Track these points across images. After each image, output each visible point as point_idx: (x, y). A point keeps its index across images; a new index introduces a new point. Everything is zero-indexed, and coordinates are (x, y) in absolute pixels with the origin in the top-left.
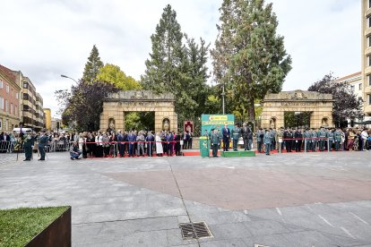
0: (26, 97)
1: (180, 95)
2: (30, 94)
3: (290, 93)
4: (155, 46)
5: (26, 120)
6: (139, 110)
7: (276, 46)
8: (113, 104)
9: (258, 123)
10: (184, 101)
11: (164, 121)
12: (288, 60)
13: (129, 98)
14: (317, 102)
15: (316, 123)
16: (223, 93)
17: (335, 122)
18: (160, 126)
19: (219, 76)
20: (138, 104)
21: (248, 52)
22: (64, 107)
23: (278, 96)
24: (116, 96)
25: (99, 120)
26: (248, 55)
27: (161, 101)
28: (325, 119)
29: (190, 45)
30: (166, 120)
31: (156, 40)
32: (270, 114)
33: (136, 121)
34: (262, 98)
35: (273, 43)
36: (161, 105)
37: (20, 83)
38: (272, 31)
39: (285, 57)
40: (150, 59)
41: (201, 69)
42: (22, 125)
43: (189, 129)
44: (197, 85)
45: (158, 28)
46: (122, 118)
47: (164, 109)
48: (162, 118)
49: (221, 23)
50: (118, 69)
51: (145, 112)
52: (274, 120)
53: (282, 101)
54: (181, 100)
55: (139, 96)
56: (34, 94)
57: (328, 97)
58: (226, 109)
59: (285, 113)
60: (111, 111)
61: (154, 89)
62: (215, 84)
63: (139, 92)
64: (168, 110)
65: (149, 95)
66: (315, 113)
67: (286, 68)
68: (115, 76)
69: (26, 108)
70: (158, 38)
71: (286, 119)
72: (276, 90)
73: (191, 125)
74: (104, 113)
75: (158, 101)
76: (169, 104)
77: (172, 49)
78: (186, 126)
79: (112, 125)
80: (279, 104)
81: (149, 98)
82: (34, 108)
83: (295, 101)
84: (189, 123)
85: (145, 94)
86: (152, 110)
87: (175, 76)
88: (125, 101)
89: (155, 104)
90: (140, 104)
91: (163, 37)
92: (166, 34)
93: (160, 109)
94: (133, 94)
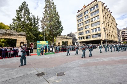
1: (28, 33)
3: (63, 36)
4: (18, 14)
6: (8, 38)
7: (60, 23)
9: (55, 44)
10: (30, 36)
12: (63, 27)
13: (3, 33)
14: (69, 39)
15: (69, 44)
16: (44, 34)
17: (73, 44)
18: (19, 45)
19: (43, 28)
21: (52, 23)
23: (60, 37)
26: (52, 24)
27: (20, 35)
28: (71, 43)
29: (33, 17)
30: (22, 42)
31: (19, 12)
32: (58, 41)
34: (56, 36)
35: (59, 22)
36: (19, 36)
38: (59, 19)
39: (62, 27)
40: (15, 18)
41: (37, 25)
43: (32, 46)
44: (35, 30)
45: (19, 8)
47: (21, 38)
48: (20, 42)
49: (44, 13)
51: (11, 39)
52: (59, 43)
53: (61, 38)
54: (29, 35)
55: (8, 32)
57: (71, 38)
58: (45, 39)
59: (62, 41)
62: (42, 31)
63: (9, 30)
64: (23, 38)
65: (14, 32)
66: (69, 42)
67: (62, 29)
70: (19, 11)
71: (62, 43)
72: (60, 35)
73: (33, 45)
75: (18, 35)
76: (24, 36)
78: (31, 45)
80: (61, 39)
81: (14, 33)
83: (64, 38)
84: (32, 44)
85: (12, 32)
86: (15, 38)
87: (27, 26)
89: (17, 36)
90: (9, 35)
91: (22, 11)
92: (23, 11)
93: (19, 38)
94: (5, 31)
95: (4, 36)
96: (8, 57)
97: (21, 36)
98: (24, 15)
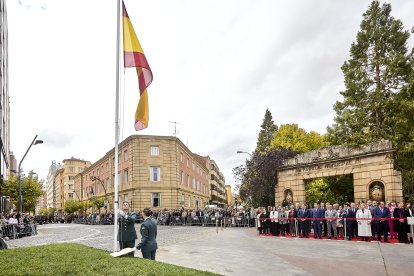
0: (213, 177)
2: (215, 174)
4: (351, 76)
5: (214, 197)
6: (326, 174)
8: (290, 172)
11: (372, 186)
13: (311, 161)
18: (366, 194)
20: (323, 168)
22: (240, 183)
24: (292, 162)
25: (273, 193)
27: (365, 156)
30: (376, 184)
33: (324, 190)
36: (363, 162)
37: (208, 166)
40: (342, 99)
42: (211, 202)
46: (302, 188)
47: (371, 168)
48: (368, 182)
50: (295, 127)
51: (338, 176)
55: (325, 155)
56: (218, 173)
60: (288, 181)
61: (350, 140)
63: (325, 150)
64: (381, 167)
65: (341, 151)
68: (292, 138)
69: (213, 186)
70: (354, 64)
74: (280, 184)
75: (358, 158)
76: (382, 158)
77: (383, 68)
79: (289, 197)
81: (341, 155)
82: (218, 186)
85: (335, 151)
86: (348, 172)
87: (393, 109)
88: (305, 166)
89: (354, 162)
90: (327, 165)
91: (365, 57)
92: (371, 50)
93: (363, 169)
94: (317, 155)
95: (315, 170)
96: (329, 235)
97: (369, 160)
98: (376, 65)
